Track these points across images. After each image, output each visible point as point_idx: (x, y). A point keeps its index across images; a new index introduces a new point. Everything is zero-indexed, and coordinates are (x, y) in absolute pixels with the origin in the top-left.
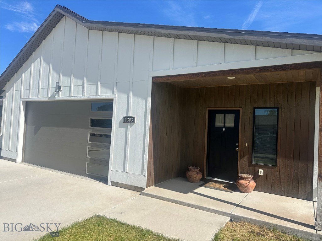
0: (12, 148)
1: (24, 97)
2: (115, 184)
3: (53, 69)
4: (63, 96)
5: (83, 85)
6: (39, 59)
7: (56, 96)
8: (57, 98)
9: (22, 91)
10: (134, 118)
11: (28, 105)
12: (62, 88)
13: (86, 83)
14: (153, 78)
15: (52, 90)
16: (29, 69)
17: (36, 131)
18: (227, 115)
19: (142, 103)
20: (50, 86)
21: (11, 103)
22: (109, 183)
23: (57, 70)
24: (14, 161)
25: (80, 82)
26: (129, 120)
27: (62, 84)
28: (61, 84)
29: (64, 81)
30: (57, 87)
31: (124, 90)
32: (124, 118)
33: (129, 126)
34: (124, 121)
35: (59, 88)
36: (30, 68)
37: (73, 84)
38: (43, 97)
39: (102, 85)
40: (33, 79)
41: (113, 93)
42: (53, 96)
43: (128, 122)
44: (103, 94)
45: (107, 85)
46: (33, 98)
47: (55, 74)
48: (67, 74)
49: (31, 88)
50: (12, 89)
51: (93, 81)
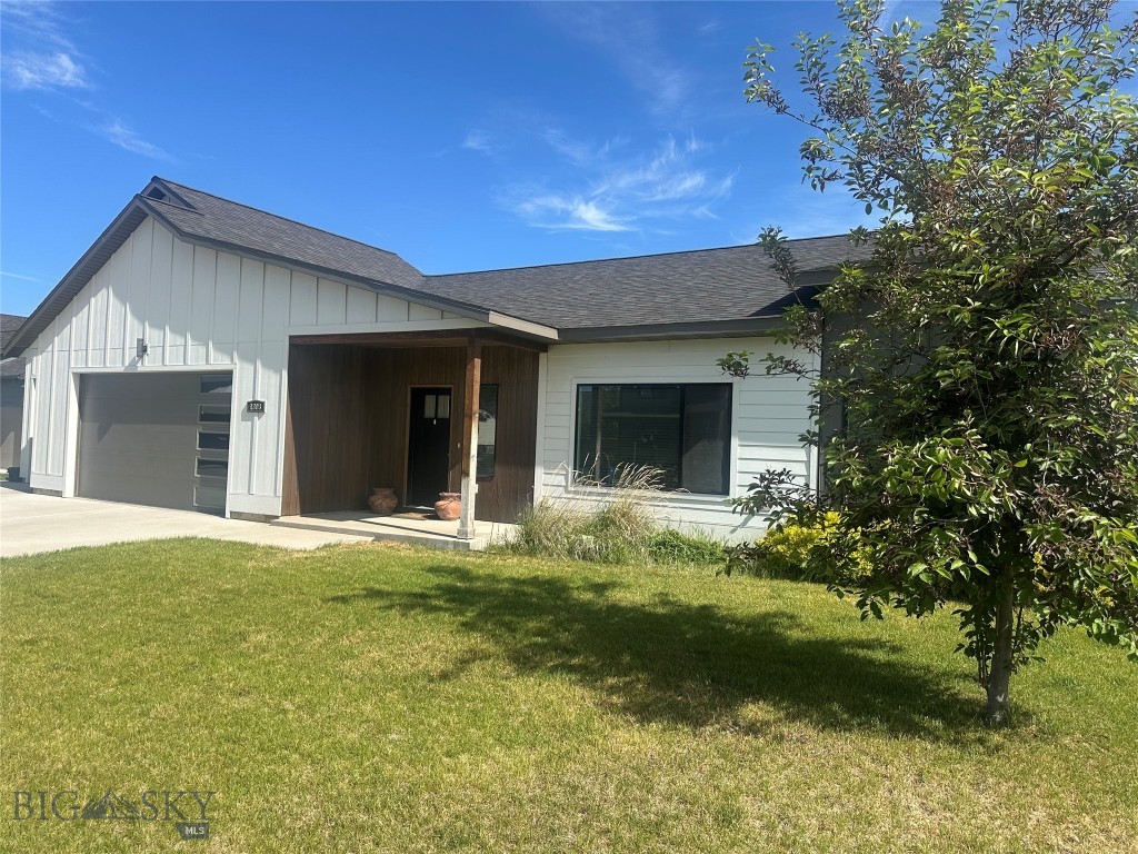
0: (53, 470)
1: (76, 364)
2: (237, 515)
3: (133, 312)
4: (150, 365)
5: (185, 346)
6: (104, 291)
7: (139, 365)
8: (141, 368)
9: (73, 353)
10: (263, 404)
11: (85, 381)
12: (149, 349)
13: (190, 342)
14: (291, 337)
15: (131, 353)
16: (86, 309)
17: (102, 432)
18: (440, 397)
19: (274, 378)
20: (127, 346)
21: (49, 376)
22: (228, 514)
23: (141, 316)
24: (58, 494)
25: (180, 341)
26: (255, 408)
27: (150, 342)
28: (147, 342)
29: (152, 337)
30: (140, 348)
31: (249, 358)
32: (249, 403)
33: (256, 418)
34: (249, 410)
35: (142, 350)
36: (87, 307)
37: (168, 343)
38: (115, 365)
39: (217, 348)
40: (95, 329)
41: (232, 360)
42: (134, 363)
43: (254, 411)
44: (218, 362)
45: (225, 348)
46: (94, 367)
47: (136, 322)
48: (158, 325)
49: (90, 347)
50: (50, 348)
51: (202, 340)
